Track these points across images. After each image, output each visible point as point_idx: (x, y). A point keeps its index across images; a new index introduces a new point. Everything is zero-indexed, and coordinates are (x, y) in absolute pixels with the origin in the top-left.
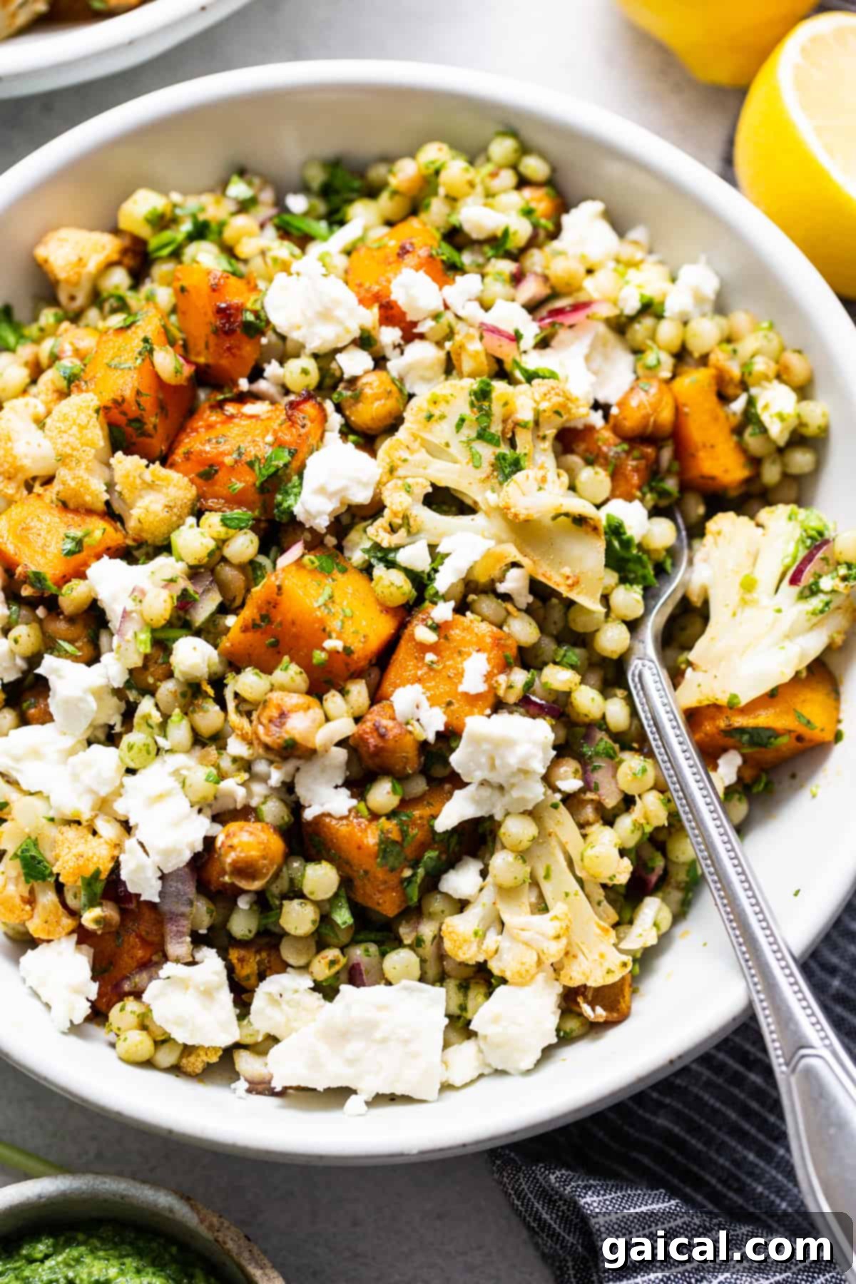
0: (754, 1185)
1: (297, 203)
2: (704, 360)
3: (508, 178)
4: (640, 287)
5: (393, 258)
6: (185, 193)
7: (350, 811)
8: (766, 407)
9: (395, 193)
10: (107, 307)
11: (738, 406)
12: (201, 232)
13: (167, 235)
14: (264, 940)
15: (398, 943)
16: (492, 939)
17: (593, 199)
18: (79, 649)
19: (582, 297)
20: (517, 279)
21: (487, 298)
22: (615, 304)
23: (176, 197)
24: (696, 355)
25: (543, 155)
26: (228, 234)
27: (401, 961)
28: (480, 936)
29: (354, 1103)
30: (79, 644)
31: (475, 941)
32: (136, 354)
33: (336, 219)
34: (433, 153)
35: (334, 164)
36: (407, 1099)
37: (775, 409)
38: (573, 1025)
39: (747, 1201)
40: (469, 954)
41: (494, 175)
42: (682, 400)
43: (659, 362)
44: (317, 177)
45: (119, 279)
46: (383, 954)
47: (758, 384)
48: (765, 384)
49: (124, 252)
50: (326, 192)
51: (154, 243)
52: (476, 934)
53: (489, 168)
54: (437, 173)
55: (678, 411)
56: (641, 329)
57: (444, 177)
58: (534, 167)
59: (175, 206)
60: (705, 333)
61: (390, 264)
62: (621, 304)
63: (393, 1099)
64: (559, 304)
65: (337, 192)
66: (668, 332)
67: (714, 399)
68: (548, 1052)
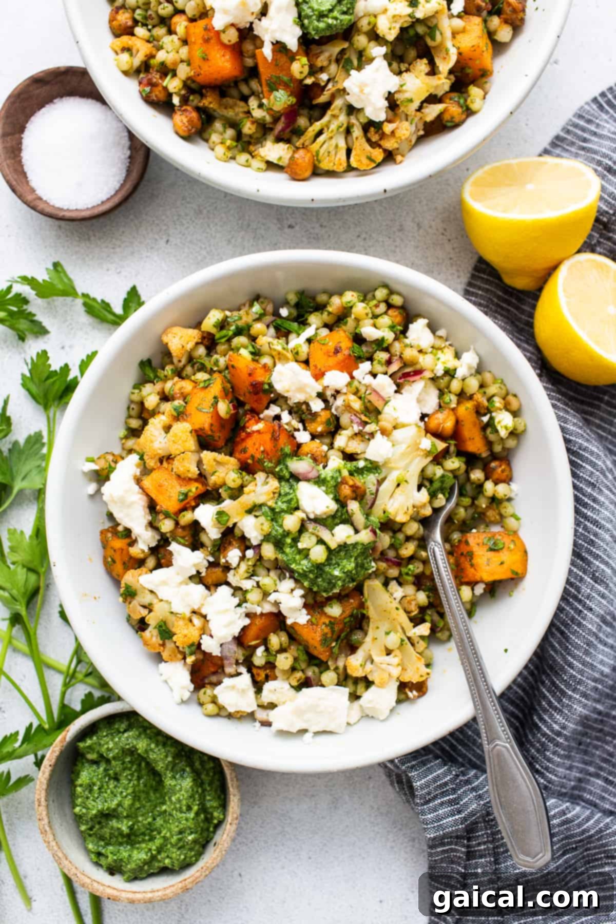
0: (468, 731)
1: (284, 312)
2: (471, 397)
3: (383, 307)
4: (444, 363)
5: (331, 354)
6: (230, 310)
7: (308, 622)
8: (499, 422)
9: (329, 313)
10: (196, 367)
11: (485, 419)
12: (239, 332)
13: (224, 332)
14: (268, 666)
15: (328, 668)
16: (369, 666)
17: (424, 317)
18: (187, 541)
19: (418, 367)
20: (389, 362)
21: (375, 371)
22: (432, 371)
23: (228, 313)
24: (468, 395)
25: (399, 294)
26: (253, 332)
27: (329, 677)
28: (363, 666)
29: (308, 736)
30: (187, 538)
31: (361, 669)
32: (210, 405)
33: (303, 322)
34: (350, 297)
35: (301, 294)
36: (330, 732)
37: (504, 423)
38: (403, 696)
39: (464, 737)
40: (359, 673)
41: (377, 306)
42: (461, 418)
43: (450, 400)
44: (293, 298)
45: (202, 351)
46: (321, 673)
47: (496, 411)
48: (499, 411)
49: (203, 338)
50: (297, 305)
51: (217, 336)
52: (361, 665)
53: (374, 302)
54: (351, 307)
55: (457, 422)
56: (443, 383)
57: (354, 310)
58: (397, 300)
59: (227, 317)
60: (473, 384)
61: (329, 356)
62: (435, 372)
63: (324, 732)
64: (408, 370)
65: (302, 307)
66: (456, 385)
67: (475, 415)
68: (392, 710)
